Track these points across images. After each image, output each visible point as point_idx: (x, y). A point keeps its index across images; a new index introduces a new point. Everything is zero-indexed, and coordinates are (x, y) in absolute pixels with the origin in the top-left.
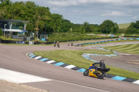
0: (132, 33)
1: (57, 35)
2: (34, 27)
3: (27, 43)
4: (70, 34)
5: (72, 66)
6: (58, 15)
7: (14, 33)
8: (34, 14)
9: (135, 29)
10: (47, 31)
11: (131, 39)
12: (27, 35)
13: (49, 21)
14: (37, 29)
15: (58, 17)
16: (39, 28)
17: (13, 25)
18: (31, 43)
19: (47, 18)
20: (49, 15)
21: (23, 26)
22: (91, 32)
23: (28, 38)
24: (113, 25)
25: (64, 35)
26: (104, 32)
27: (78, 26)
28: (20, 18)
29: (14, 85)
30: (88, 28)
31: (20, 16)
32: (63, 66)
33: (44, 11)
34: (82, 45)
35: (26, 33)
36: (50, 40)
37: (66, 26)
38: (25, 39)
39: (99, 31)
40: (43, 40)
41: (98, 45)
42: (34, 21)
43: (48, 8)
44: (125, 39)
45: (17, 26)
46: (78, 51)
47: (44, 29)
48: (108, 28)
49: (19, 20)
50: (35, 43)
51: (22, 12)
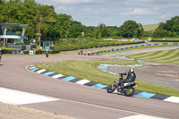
0: (162, 36)
1: (65, 42)
2: (36, 32)
3: (27, 53)
4: (82, 40)
5: (86, 81)
6: (65, 15)
7: (10, 40)
8: (35, 15)
9: (165, 31)
10: (52, 36)
11: (161, 44)
12: (27, 42)
13: (54, 23)
14: (39, 34)
15: (65, 18)
16: (42, 32)
17: (9, 30)
18: (31, 52)
19: (51, 20)
20: (54, 15)
21: (21, 31)
22: (109, 36)
23: (28, 47)
24: (137, 26)
25: (74, 42)
26: (126, 36)
27: (92, 29)
28: (17, 21)
29: (10, 107)
30: (105, 32)
31: (17, 17)
32: (74, 81)
33: (47, 11)
34: (98, 53)
35: (25, 40)
36: (57, 48)
37: (77, 30)
38: (24, 48)
39: (119, 35)
41: (118, 53)
42: (35, 24)
43: (52, 7)
44: (153, 44)
45: (13, 31)
46: (93, 62)
47: (48, 34)
48: (131, 31)
49: (16, 23)
50: (37, 53)
51: (19, 13)
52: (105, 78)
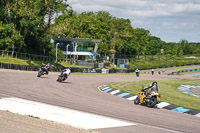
1: (142, 59)
2: (109, 48)
3: (100, 71)
4: (161, 58)
5: (165, 104)
6: (142, 30)
7: (80, 57)
8: (109, 29)
10: (128, 53)
12: (99, 59)
13: (130, 39)
14: (113, 51)
15: (143, 33)
16: (116, 49)
17: (79, 46)
18: (104, 70)
19: (127, 35)
20: (131, 30)
21: (93, 46)
22: (191, 53)
23: (101, 65)
25: (152, 59)
27: (172, 45)
28: (89, 35)
29: (81, 131)
30: (186, 48)
31: (89, 32)
33: (123, 25)
34: (178, 73)
35: (97, 57)
36: (132, 66)
37: (155, 47)
38: (96, 66)
40: (122, 67)
42: (108, 39)
43: (128, 21)
45: (84, 47)
46: (173, 82)
47: (123, 50)
49: (87, 38)
50: (110, 72)
51: (92, 27)
52: (187, 101)
